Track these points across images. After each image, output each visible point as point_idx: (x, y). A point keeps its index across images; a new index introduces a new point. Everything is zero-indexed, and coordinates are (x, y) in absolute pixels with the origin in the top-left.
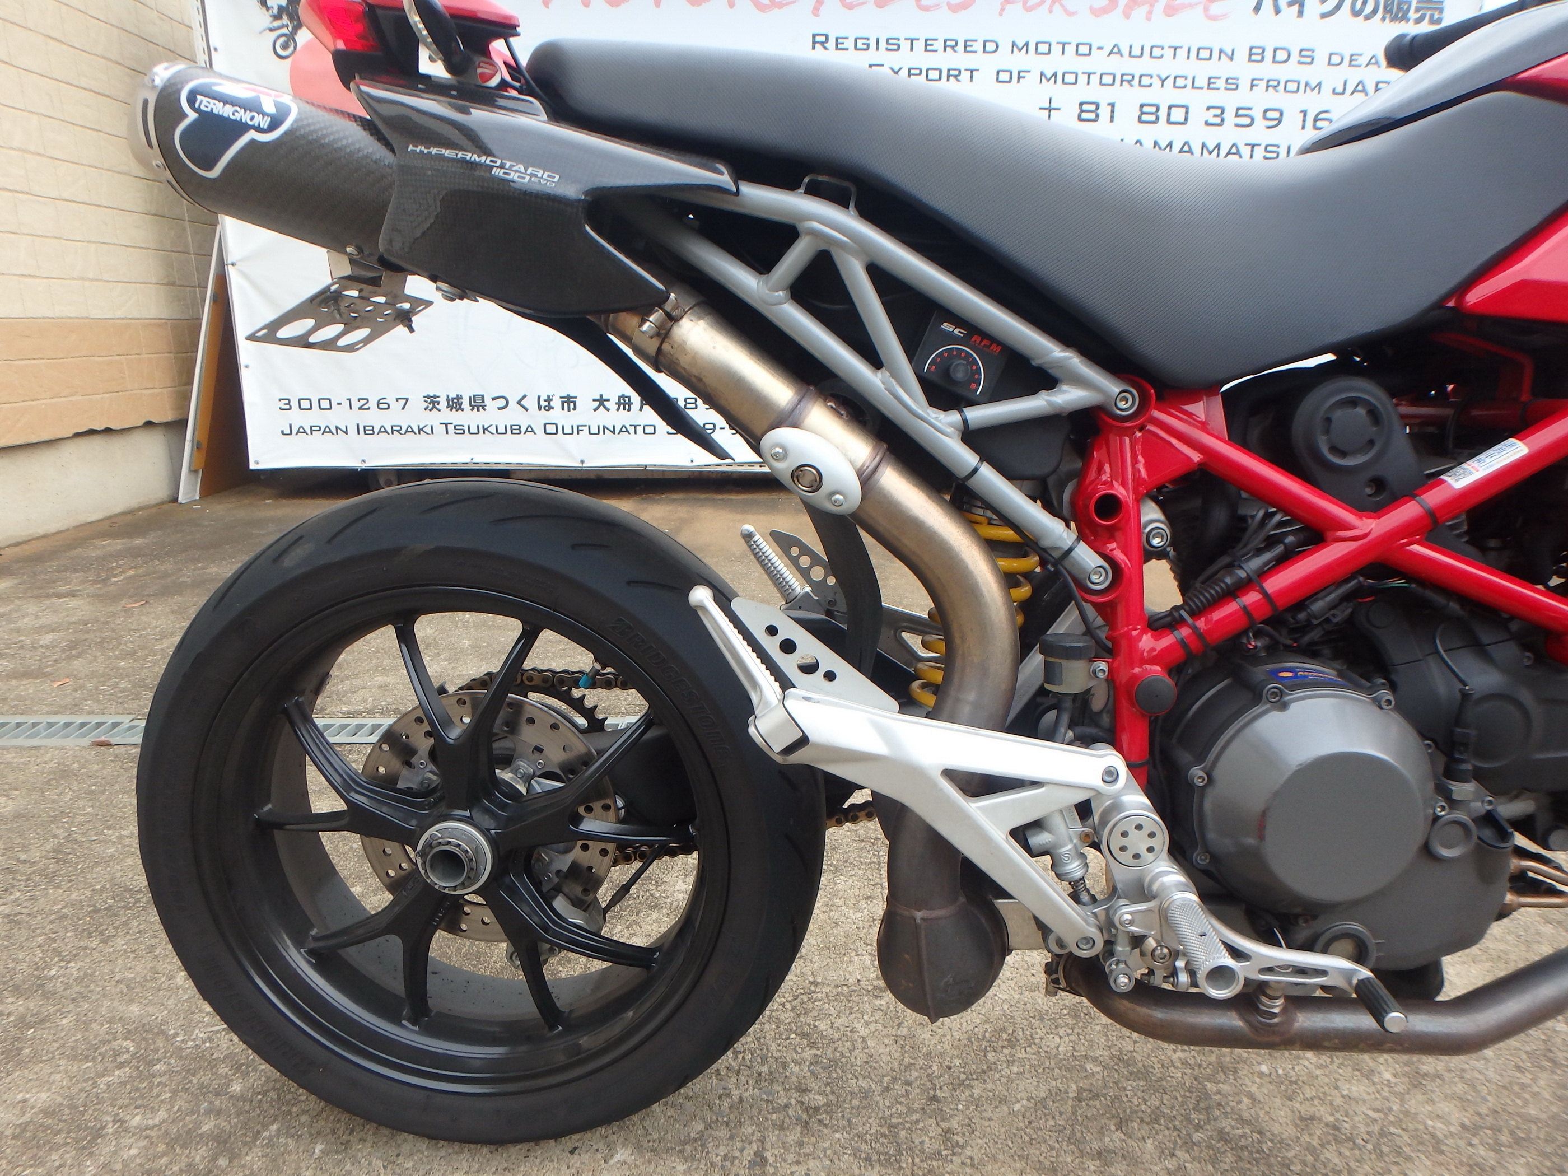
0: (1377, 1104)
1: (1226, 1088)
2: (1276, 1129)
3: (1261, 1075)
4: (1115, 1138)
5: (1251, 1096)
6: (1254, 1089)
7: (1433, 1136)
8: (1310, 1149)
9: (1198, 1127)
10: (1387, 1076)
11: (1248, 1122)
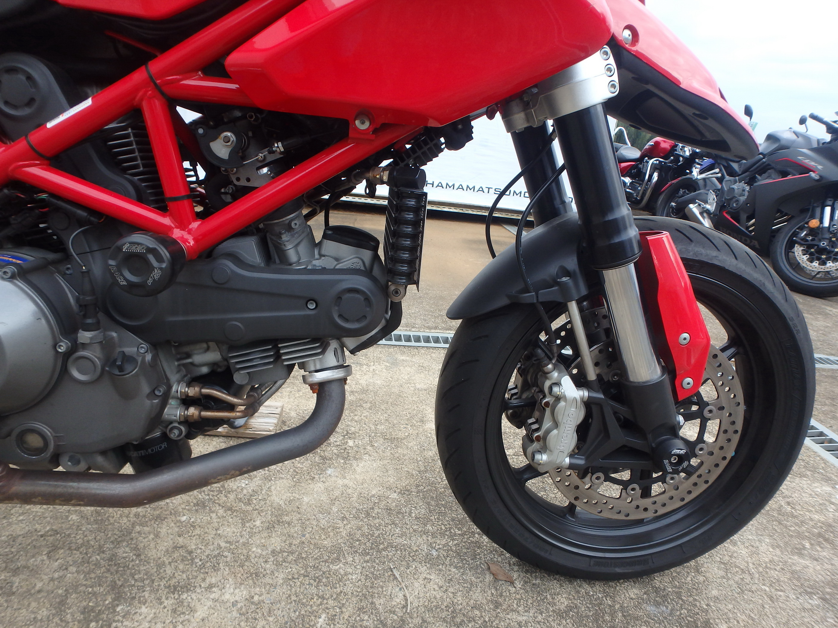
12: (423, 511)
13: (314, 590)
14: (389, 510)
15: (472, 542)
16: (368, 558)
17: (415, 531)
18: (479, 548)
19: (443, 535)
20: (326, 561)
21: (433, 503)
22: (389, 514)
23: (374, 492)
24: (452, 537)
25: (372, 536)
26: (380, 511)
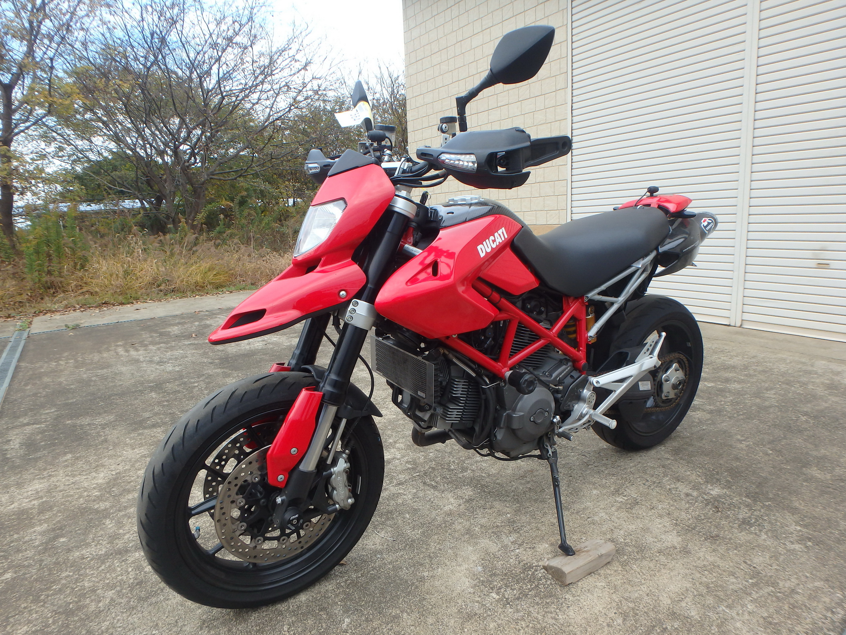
0: (477, 519)
1: (515, 506)
2: (497, 502)
3: (508, 513)
4: (529, 486)
5: (508, 507)
6: (508, 509)
7: (461, 518)
8: (488, 502)
9: (514, 495)
10: (477, 529)
11: (505, 501)
12: (400, 573)
13: (421, 521)
14: (421, 565)
15: (361, 571)
16: (410, 540)
17: (397, 561)
18: (355, 570)
19: (380, 567)
20: (427, 531)
21: (398, 581)
22: (418, 562)
23: (440, 570)
24: (374, 568)
25: (417, 549)
26: (425, 562)
